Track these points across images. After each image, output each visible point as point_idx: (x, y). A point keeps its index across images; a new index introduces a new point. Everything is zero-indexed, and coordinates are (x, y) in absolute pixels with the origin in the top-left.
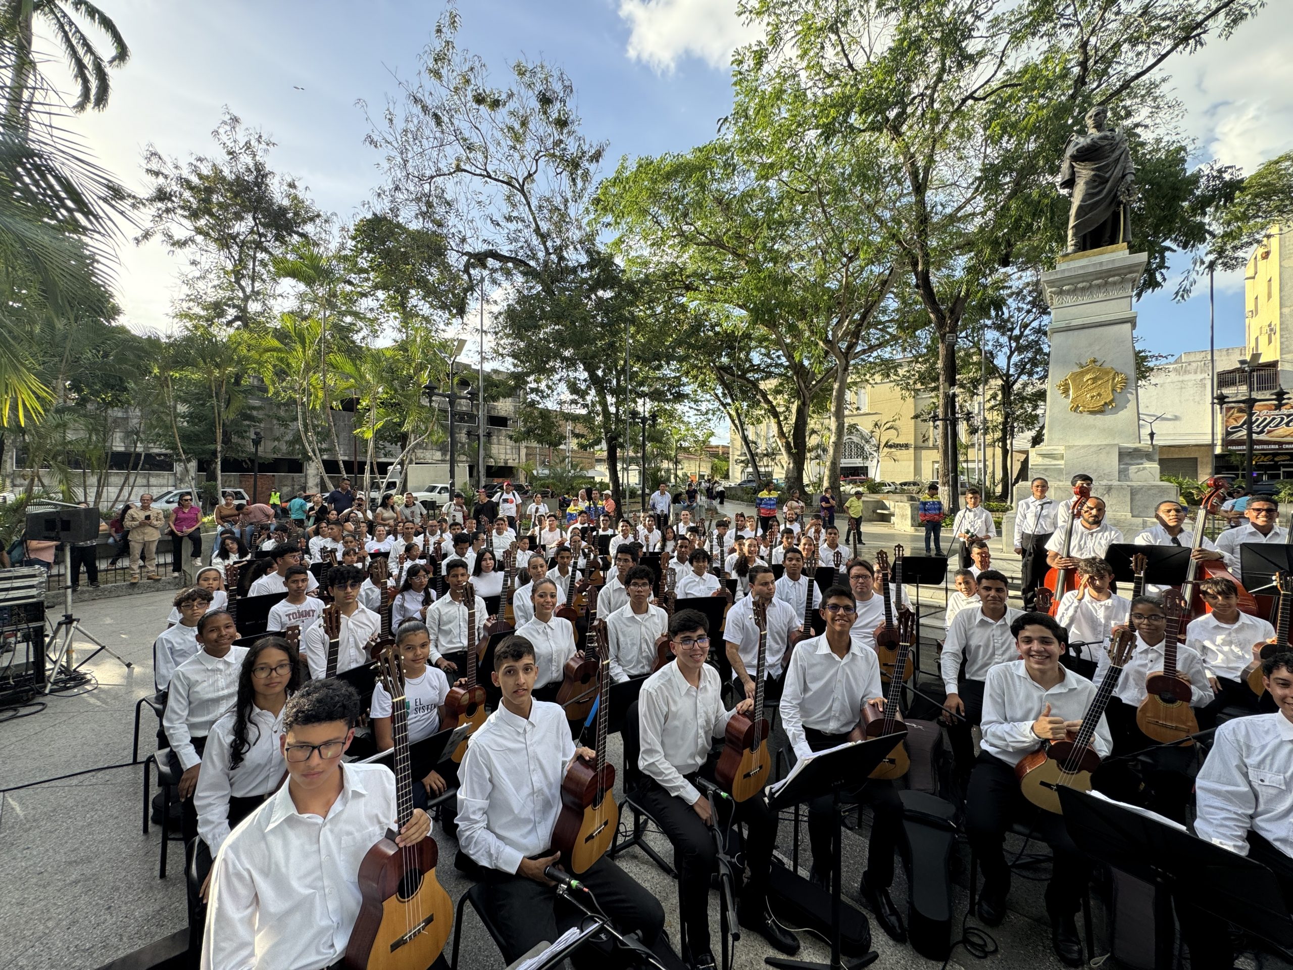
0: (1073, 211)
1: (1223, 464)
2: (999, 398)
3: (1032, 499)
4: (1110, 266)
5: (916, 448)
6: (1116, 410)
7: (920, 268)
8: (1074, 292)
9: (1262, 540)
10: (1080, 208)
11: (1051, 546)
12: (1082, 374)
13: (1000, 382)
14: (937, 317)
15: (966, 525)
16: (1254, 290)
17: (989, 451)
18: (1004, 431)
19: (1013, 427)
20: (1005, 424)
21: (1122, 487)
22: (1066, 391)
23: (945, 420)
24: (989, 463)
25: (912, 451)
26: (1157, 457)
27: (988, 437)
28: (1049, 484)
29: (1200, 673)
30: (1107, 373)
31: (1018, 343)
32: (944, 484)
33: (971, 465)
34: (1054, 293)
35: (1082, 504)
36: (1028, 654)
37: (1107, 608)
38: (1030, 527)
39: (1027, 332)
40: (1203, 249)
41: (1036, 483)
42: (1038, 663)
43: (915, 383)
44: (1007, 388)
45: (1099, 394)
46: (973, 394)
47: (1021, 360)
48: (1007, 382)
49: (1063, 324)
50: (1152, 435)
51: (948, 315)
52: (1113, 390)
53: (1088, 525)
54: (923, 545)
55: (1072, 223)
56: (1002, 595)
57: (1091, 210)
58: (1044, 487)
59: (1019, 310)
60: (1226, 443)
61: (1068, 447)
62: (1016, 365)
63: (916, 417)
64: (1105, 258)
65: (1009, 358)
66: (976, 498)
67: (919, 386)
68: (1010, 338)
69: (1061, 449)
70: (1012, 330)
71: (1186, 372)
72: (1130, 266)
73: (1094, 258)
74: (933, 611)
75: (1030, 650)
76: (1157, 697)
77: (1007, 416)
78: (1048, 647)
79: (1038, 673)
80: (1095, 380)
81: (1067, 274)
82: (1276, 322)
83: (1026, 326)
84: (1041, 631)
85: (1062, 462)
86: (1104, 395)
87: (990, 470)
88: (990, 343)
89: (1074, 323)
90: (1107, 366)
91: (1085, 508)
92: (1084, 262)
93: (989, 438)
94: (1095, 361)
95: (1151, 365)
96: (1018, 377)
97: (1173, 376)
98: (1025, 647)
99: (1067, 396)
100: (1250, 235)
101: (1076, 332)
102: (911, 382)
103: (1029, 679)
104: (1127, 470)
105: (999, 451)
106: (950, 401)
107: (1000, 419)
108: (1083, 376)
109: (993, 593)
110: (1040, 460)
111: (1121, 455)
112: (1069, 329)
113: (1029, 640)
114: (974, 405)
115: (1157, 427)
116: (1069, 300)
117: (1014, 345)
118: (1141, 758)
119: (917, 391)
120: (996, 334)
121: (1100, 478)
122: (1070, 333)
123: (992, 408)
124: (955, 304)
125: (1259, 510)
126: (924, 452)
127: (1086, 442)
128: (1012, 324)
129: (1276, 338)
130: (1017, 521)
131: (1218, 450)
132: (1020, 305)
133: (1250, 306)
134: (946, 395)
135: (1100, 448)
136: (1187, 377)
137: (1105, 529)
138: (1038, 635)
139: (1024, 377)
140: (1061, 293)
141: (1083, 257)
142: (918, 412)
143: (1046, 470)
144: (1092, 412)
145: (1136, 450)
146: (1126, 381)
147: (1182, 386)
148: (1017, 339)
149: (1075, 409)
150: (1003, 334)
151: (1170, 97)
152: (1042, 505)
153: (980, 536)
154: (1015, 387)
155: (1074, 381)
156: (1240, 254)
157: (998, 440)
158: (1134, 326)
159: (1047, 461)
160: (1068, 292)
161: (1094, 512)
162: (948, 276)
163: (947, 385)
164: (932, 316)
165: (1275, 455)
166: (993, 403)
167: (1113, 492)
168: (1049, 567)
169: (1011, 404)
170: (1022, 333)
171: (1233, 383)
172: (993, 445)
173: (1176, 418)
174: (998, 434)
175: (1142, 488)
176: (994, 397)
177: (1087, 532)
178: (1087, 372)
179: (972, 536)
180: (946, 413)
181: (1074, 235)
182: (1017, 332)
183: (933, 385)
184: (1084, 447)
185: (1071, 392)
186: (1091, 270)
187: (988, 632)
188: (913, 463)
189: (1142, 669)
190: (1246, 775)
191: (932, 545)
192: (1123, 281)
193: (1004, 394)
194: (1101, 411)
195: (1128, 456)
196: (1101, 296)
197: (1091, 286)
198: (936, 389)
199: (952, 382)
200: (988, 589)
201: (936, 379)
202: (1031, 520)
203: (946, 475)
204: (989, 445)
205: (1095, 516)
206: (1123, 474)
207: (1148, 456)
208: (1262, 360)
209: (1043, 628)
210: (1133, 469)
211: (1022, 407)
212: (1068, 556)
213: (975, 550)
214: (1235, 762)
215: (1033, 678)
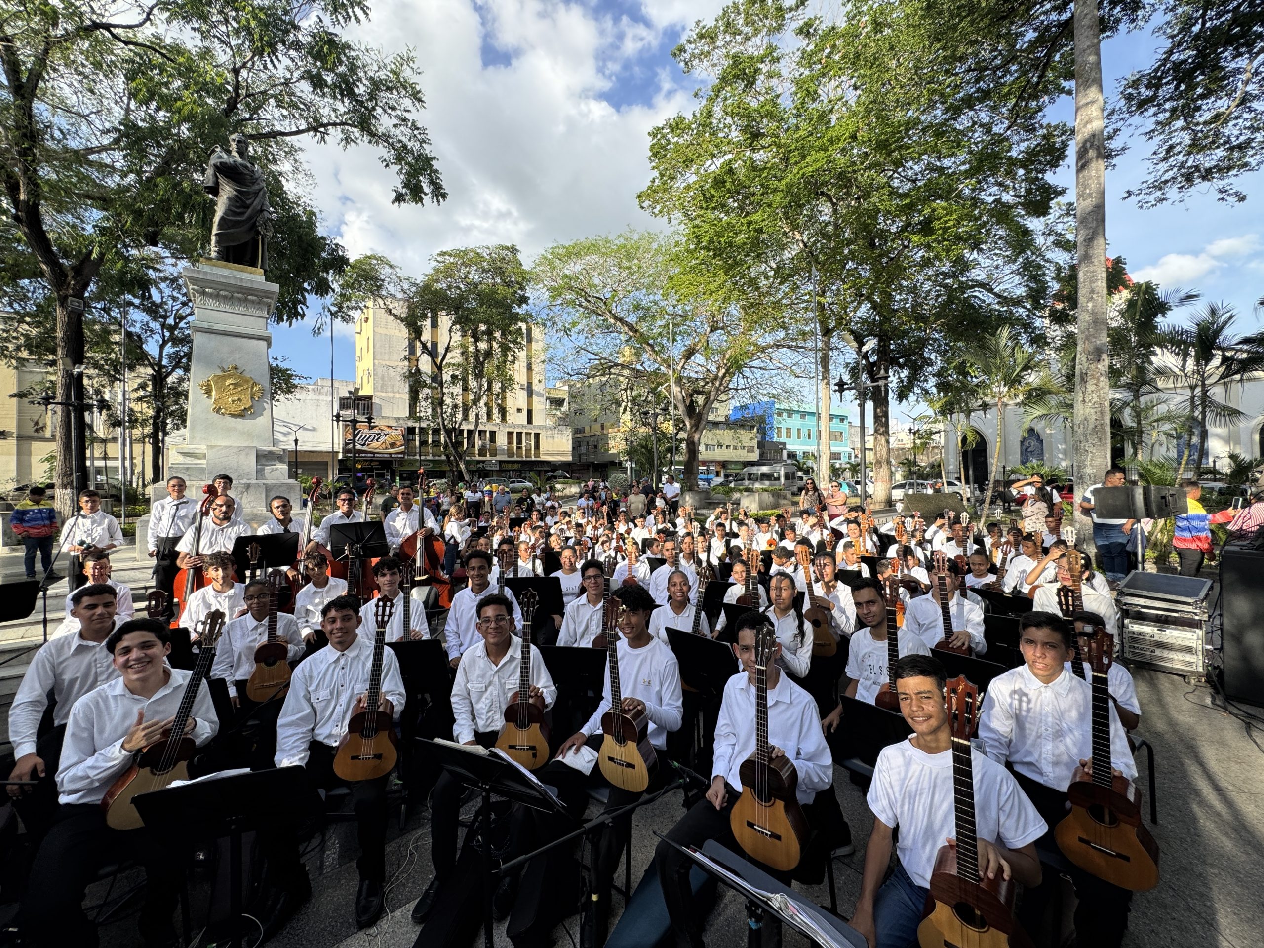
0: (216, 219)
1: (344, 466)
2: (149, 389)
3: (169, 499)
4: (249, 285)
5: (20, 438)
6: (254, 416)
7: (22, 196)
8: (216, 297)
9: (347, 521)
10: (222, 219)
11: (183, 547)
12: (225, 378)
13: (150, 371)
14: (52, 270)
15: (79, 535)
16: (361, 342)
17: (137, 448)
18: (155, 425)
19: (165, 424)
20: (156, 417)
21: (258, 486)
22: (208, 392)
23: (65, 404)
24: (138, 461)
25: (12, 443)
26: (287, 460)
27: (135, 431)
28: (187, 483)
29: (297, 632)
30: (247, 381)
31: (172, 333)
32: (64, 487)
33: (110, 463)
34: (197, 291)
35: (211, 502)
36: (126, 666)
37: (230, 598)
38: (165, 529)
39: (182, 325)
40: (329, 299)
41: (172, 483)
42: (137, 672)
43: (18, 349)
44: (159, 379)
45: (239, 400)
46: (113, 380)
47: (176, 353)
48: (159, 372)
49: (206, 325)
50: (296, 441)
51: (71, 274)
52: (252, 398)
53: (218, 522)
54: (23, 569)
55: (215, 231)
56: (110, 610)
57: (233, 227)
58: (181, 486)
59: (175, 299)
60: (345, 451)
61: (210, 447)
62: (169, 356)
63: (20, 395)
64: (245, 276)
65: (162, 347)
66: (93, 502)
67: (25, 354)
68: (163, 326)
69: (203, 449)
70: (165, 317)
71: (320, 393)
72: (266, 292)
73: (235, 272)
74: (14, 655)
75: (128, 661)
76: (263, 664)
77: (158, 411)
78: (149, 652)
79: (138, 684)
80: (236, 385)
81: (209, 278)
82: (372, 368)
83: (182, 318)
84: (143, 636)
85: (204, 462)
86: (244, 401)
87: (138, 469)
88: (138, 325)
89: (216, 327)
90: (247, 375)
91: (214, 506)
92: (225, 272)
93: (137, 432)
94: (236, 368)
95: (295, 382)
96: (173, 370)
97: (311, 395)
98: (121, 660)
99: (209, 397)
100: (357, 302)
101: (219, 337)
102: (11, 347)
103: (128, 694)
104: (263, 470)
105: (149, 448)
106: (75, 383)
107: (151, 413)
108: (225, 380)
109: (99, 610)
110: (181, 459)
111: (258, 457)
112: (210, 331)
113: (127, 650)
114: (114, 394)
115: (301, 435)
116: (212, 303)
117: (167, 334)
118: (250, 723)
119: (22, 362)
120: (146, 317)
121: (240, 477)
122: (212, 336)
123: (140, 399)
124: (82, 263)
125: (344, 500)
126: (35, 445)
127: (228, 443)
128: (166, 311)
129: (371, 379)
130: (151, 524)
131: (340, 457)
132: (175, 294)
133: (358, 354)
134: (68, 375)
135: (241, 450)
136: (321, 398)
137: (234, 524)
138: (137, 642)
139: (179, 372)
140: (203, 293)
141: (225, 267)
142: (25, 387)
143: (187, 469)
144: (233, 416)
145: (271, 453)
146: (262, 391)
147: (318, 403)
148: (172, 329)
149: (218, 411)
150: (155, 319)
151: (305, 166)
152: (177, 505)
153: (100, 546)
154: (170, 380)
155: (216, 383)
156: (351, 313)
157: (148, 436)
158: (269, 345)
159: (189, 460)
160: (210, 296)
161: (224, 508)
162: (74, 226)
163: (68, 361)
164: (44, 267)
165: (372, 461)
166: (141, 393)
167: (251, 490)
168: (179, 569)
169: (164, 397)
170: (177, 324)
171: (348, 408)
172: (142, 440)
173: (314, 429)
174: (148, 430)
175: (274, 485)
176: (143, 386)
177: (218, 528)
178: (229, 377)
179: (89, 547)
180: (68, 396)
181: (217, 242)
182: (171, 321)
183: (51, 357)
184: (226, 447)
185: (213, 393)
186: (232, 282)
187: (87, 658)
188: (14, 458)
189: (252, 644)
190: (309, 700)
191: (39, 566)
192: (260, 302)
193: (154, 385)
194: (241, 415)
195: (264, 458)
196: (242, 310)
197: (232, 298)
198: (53, 363)
199: (78, 357)
200: (93, 607)
201: (54, 352)
202: (166, 521)
203: (66, 474)
204: (137, 441)
205: (225, 513)
206: (260, 473)
207: (280, 459)
208: (361, 393)
209: (144, 633)
210: (268, 469)
211: (176, 403)
212: (197, 554)
213: (90, 565)
214: (302, 693)
215: (132, 692)
